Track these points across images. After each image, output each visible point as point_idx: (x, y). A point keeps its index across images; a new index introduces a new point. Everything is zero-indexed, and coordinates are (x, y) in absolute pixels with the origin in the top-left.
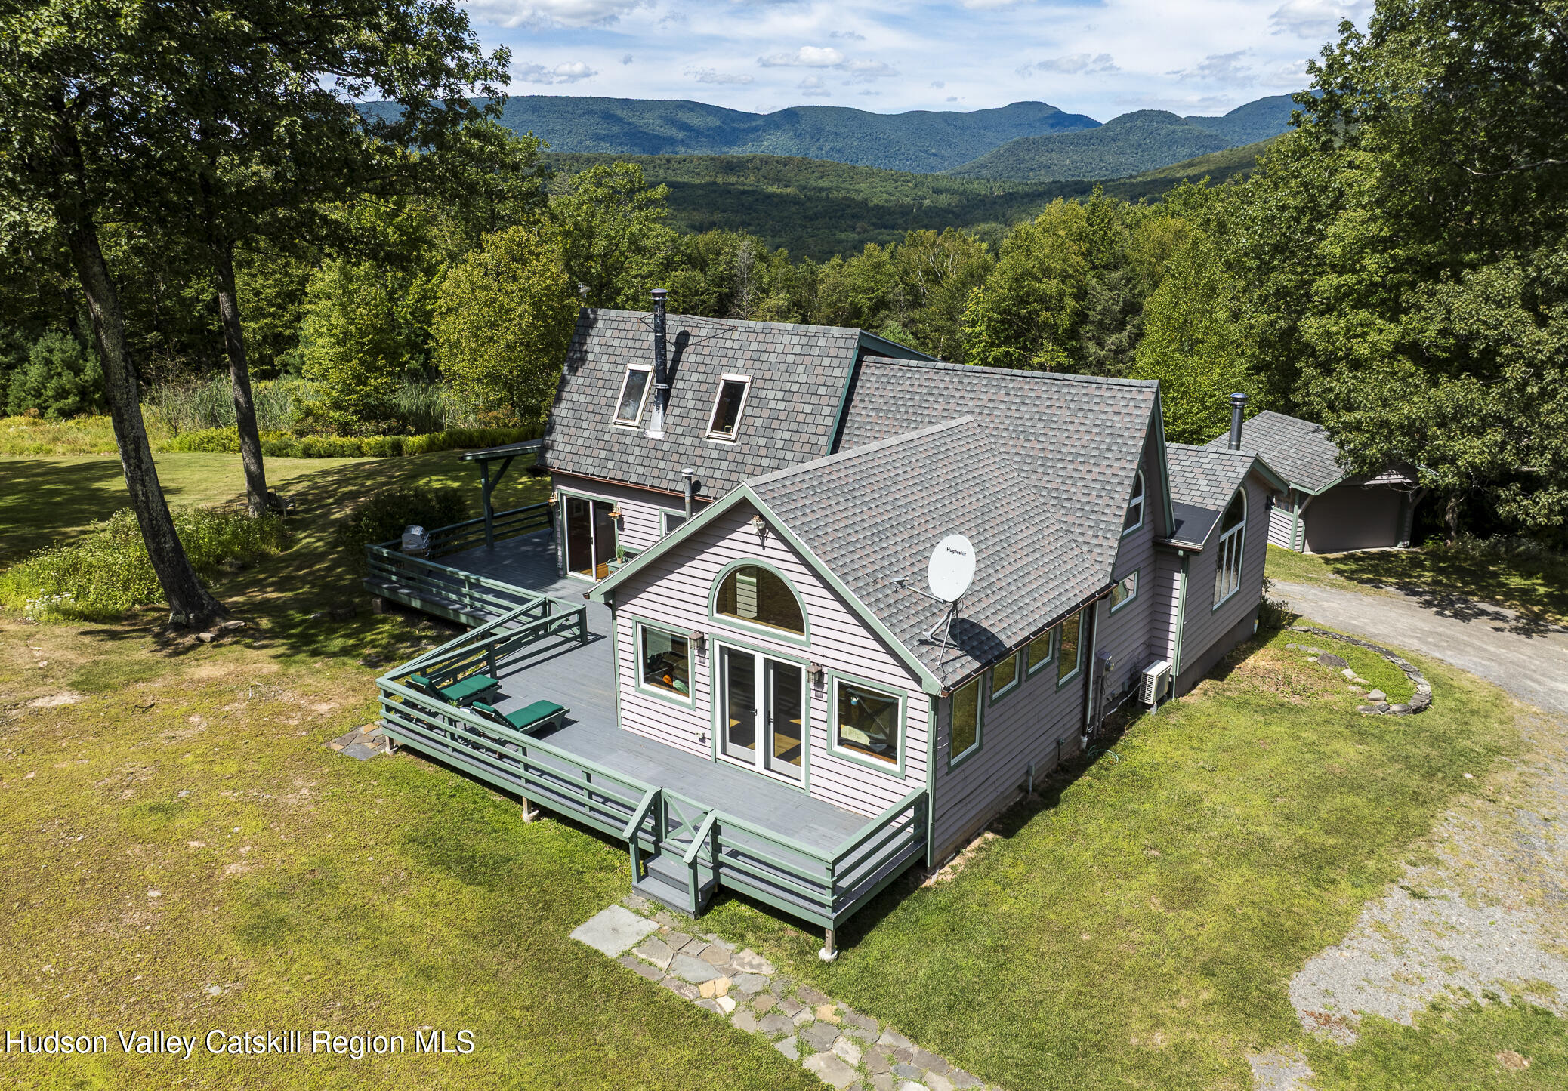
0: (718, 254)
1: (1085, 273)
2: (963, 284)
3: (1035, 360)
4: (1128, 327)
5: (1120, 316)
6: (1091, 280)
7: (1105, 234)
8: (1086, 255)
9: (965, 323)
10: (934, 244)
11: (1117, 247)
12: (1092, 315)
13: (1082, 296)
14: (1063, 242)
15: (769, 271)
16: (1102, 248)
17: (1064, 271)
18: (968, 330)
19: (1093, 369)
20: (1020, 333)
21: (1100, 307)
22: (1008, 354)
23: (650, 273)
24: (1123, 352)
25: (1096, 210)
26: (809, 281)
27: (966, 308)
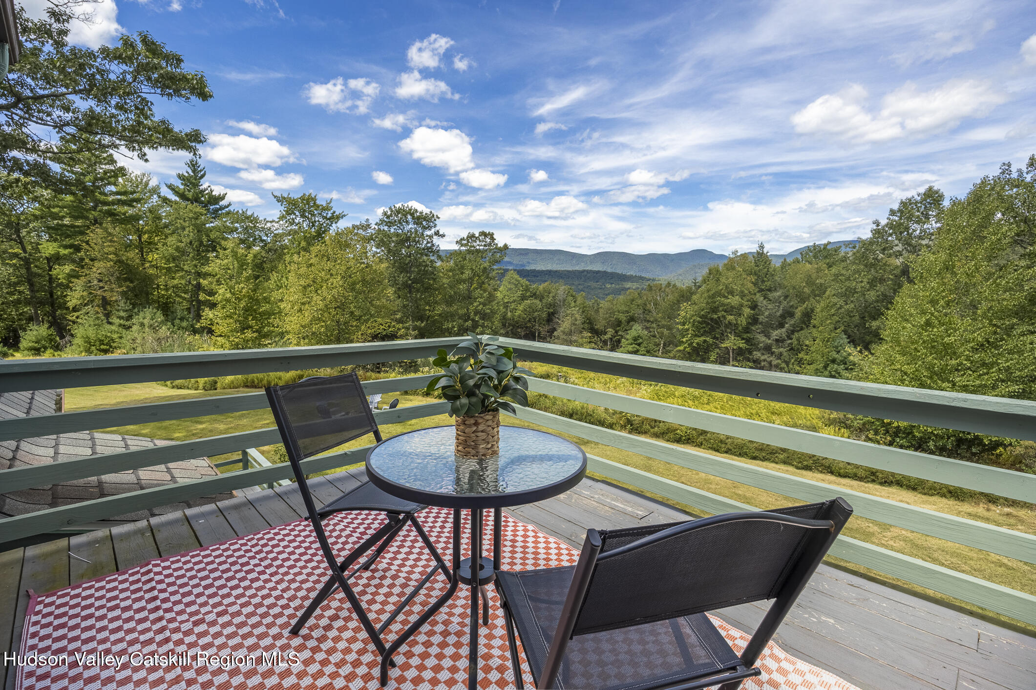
0: (549, 293)
1: (755, 294)
2: (678, 301)
3: (723, 345)
4: (786, 325)
5: (780, 319)
6: (759, 298)
7: (768, 271)
8: (755, 284)
9: (678, 324)
10: (660, 289)
11: (776, 278)
12: (761, 318)
13: (754, 307)
14: (741, 275)
15: (575, 302)
16: (765, 279)
17: (742, 292)
18: (680, 327)
19: (762, 351)
20: (712, 329)
21: (767, 313)
22: (705, 341)
23: (514, 301)
24: (783, 341)
25: (761, 257)
26: (596, 308)
27: (679, 315)
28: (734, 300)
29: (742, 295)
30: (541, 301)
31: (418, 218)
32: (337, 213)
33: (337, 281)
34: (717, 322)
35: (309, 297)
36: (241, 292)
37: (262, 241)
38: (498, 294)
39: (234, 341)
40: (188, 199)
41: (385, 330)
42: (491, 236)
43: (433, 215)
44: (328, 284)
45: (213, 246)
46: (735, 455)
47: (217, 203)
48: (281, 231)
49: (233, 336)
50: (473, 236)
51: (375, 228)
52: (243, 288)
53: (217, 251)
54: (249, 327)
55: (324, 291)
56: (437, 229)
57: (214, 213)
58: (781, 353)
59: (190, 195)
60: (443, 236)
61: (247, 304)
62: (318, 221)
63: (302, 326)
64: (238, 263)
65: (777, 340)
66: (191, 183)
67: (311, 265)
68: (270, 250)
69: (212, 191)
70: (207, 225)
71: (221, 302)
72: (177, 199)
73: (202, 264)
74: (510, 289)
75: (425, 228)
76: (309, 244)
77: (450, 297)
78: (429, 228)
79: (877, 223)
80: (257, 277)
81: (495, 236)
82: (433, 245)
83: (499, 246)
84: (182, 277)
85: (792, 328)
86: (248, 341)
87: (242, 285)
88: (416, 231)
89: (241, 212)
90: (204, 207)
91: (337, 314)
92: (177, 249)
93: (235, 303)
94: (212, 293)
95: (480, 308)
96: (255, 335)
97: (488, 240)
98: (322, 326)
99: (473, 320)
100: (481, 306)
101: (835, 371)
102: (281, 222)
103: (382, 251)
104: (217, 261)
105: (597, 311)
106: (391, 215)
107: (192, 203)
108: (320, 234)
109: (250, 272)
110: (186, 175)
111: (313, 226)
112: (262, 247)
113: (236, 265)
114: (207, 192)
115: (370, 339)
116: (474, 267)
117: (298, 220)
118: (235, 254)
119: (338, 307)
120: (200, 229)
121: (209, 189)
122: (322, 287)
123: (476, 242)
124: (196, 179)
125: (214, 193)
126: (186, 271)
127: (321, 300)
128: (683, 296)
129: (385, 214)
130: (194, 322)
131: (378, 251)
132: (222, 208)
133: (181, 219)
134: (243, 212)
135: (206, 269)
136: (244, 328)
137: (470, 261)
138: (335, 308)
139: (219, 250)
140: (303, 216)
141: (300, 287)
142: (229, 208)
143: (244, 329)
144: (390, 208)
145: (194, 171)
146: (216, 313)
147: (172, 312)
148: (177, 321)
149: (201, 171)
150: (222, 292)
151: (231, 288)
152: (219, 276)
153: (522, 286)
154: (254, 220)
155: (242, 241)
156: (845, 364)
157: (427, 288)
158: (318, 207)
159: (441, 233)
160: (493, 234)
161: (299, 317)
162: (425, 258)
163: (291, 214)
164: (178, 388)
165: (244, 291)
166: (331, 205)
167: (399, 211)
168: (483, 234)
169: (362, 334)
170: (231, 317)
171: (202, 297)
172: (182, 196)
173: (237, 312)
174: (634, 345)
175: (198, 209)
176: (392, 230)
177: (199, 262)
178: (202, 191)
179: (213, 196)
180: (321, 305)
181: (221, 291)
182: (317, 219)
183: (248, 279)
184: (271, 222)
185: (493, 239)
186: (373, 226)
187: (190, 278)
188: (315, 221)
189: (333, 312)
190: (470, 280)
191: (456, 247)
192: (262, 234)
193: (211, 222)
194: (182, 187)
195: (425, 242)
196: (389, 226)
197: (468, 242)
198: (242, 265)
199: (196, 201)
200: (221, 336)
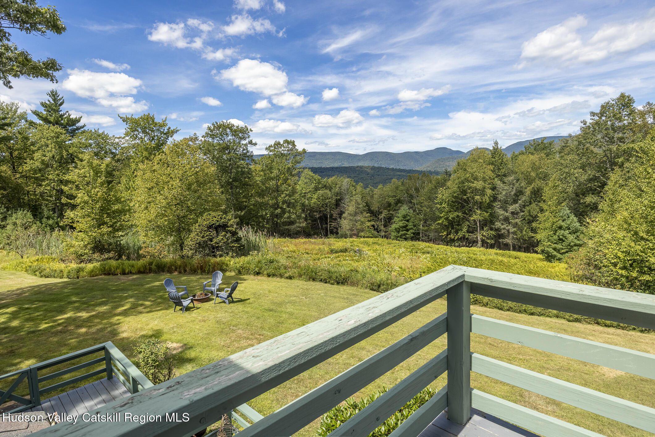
0: (336, 185)
1: (494, 179)
2: (435, 187)
3: (472, 219)
4: (519, 202)
5: (514, 197)
6: (497, 182)
7: (502, 161)
8: (493, 171)
9: (437, 203)
10: (418, 178)
11: (509, 166)
12: (500, 197)
13: (494, 189)
14: (482, 165)
15: (355, 190)
16: (501, 167)
17: (484, 178)
18: (438, 206)
19: (502, 222)
20: (463, 207)
21: (504, 193)
22: (458, 216)
23: (310, 191)
24: (517, 213)
25: (496, 151)
26: (371, 194)
27: (437, 197)
28: (478, 185)
29: (485, 180)
30: (330, 190)
31: (235, 131)
32: (172, 129)
33: (176, 183)
34: (467, 201)
35: (153, 197)
36: (96, 195)
37: (112, 153)
38: (298, 187)
39: (92, 235)
40: (50, 122)
41: (218, 221)
42: (293, 143)
43: (247, 129)
44: (168, 185)
45: (72, 159)
46: (516, 312)
47: (74, 125)
48: (127, 145)
49: (91, 231)
50: (279, 143)
51: (201, 140)
52: (98, 192)
53: (75, 163)
54: (104, 223)
55: (166, 192)
56: (250, 139)
57: (72, 133)
58: (516, 223)
59: (52, 119)
60: (255, 144)
61: (102, 205)
62: (157, 136)
63: (149, 221)
64: (94, 171)
65: (513, 213)
66: (52, 109)
67: (154, 171)
68: (118, 160)
69: (69, 115)
70: (67, 143)
71: (80, 204)
72: (41, 122)
73: (64, 173)
74: (306, 183)
75: (241, 139)
76: (150, 154)
77: (263, 191)
78: (244, 138)
79: (584, 122)
80: (109, 183)
81: (296, 143)
82: (248, 152)
83: (299, 150)
84: (48, 185)
85: (523, 204)
86: (104, 235)
87: (97, 189)
88: (234, 141)
89: (93, 131)
90: (64, 128)
91: (177, 210)
92: (43, 162)
93: (92, 204)
94: (72, 197)
95: (287, 198)
96: (110, 229)
97: (290, 146)
98: (165, 220)
99: (281, 208)
100: (287, 197)
101: (562, 235)
102: (127, 138)
103: (208, 157)
104: (76, 170)
105: (372, 197)
106: (214, 130)
107: (54, 125)
108: (159, 147)
109: (104, 178)
110: (48, 103)
111: (153, 139)
112: (113, 158)
113: (92, 174)
114: (65, 116)
115: (206, 229)
116: (280, 168)
117: (141, 135)
118: (90, 164)
119: (178, 204)
120: (60, 146)
121: (67, 114)
122: (164, 188)
123: (281, 148)
124: (56, 106)
125: (71, 117)
126: (51, 180)
127: (164, 199)
128: (439, 183)
129: (209, 128)
130: (59, 219)
131: (205, 157)
132: (78, 129)
133: (44, 138)
134: (95, 131)
135: (67, 177)
136: (101, 224)
137: (277, 163)
138: (175, 205)
139: (77, 162)
140: (144, 132)
141: (146, 189)
142: (84, 128)
143: (100, 226)
144: (213, 124)
145: (54, 100)
146: (76, 213)
147: (40, 213)
148: (44, 220)
149: (60, 99)
150: (81, 196)
151: (88, 193)
152: (78, 183)
153: (315, 180)
154: (105, 137)
155: (96, 154)
156: (569, 229)
157: (244, 185)
158: (156, 124)
159: (254, 142)
160: (294, 142)
161: (145, 214)
162: (242, 162)
163: (134, 131)
164: (46, 277)
165: (99, 194)
166: (167, 122)
167: (219, 127)
168: (286, 141)
169: (199, 226)
170: (89, 216)
171: (64, 200)
172: (46, 120)
173: (94, 212)
174: (404, 221)
175: (58, 129)
176: (215, 141)
177: (61, 172)
178: (61, 116)
179: (70, 119)
180: (164, 203)
181: (79, 195)
182: (156, 134)
183: (102, 184)
184: (118, 138)
185: (294, 145)
186: (200, 138)
187: (54, 185)
188: (154, 136)
189: (174, 209)
190: (277, 178)
191: (265, 152)
192: (111, 148)
193: (70, 140)
194: (45, 113)
195: (242, 150)
196: (213, 138)
197: (275, 148)
198: (97, 172)
199: (57, 124)
200: (81, 231)
